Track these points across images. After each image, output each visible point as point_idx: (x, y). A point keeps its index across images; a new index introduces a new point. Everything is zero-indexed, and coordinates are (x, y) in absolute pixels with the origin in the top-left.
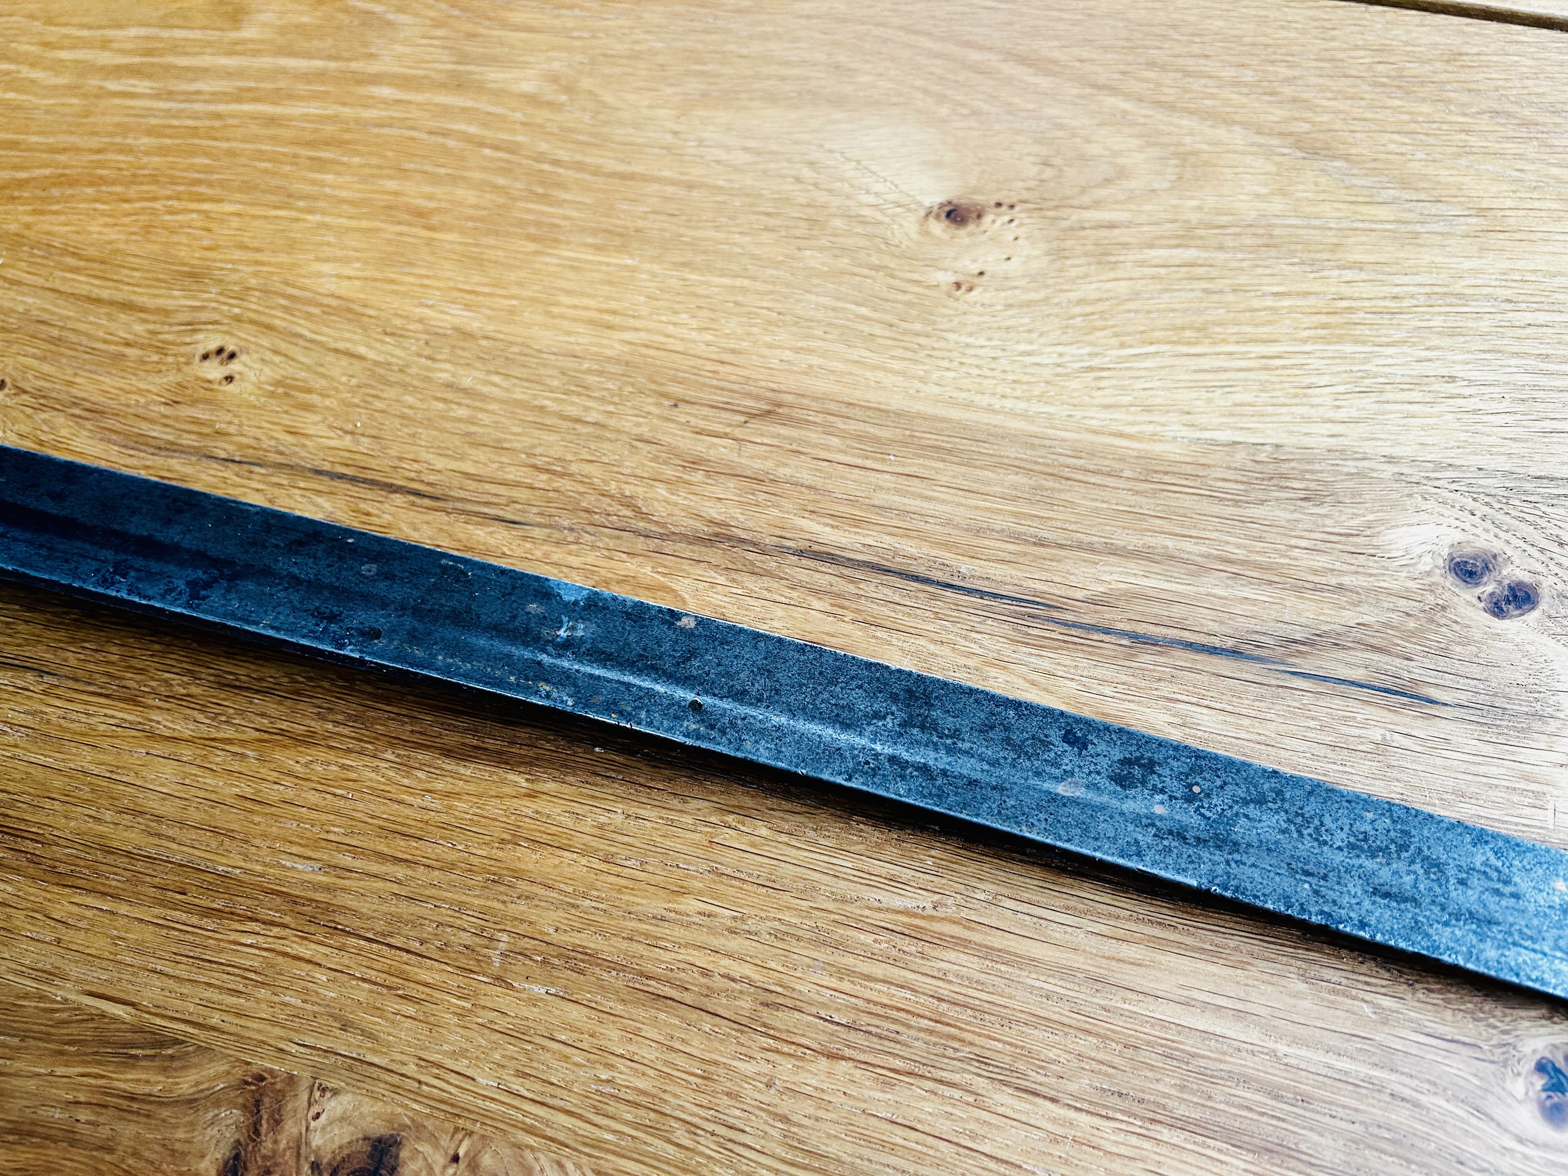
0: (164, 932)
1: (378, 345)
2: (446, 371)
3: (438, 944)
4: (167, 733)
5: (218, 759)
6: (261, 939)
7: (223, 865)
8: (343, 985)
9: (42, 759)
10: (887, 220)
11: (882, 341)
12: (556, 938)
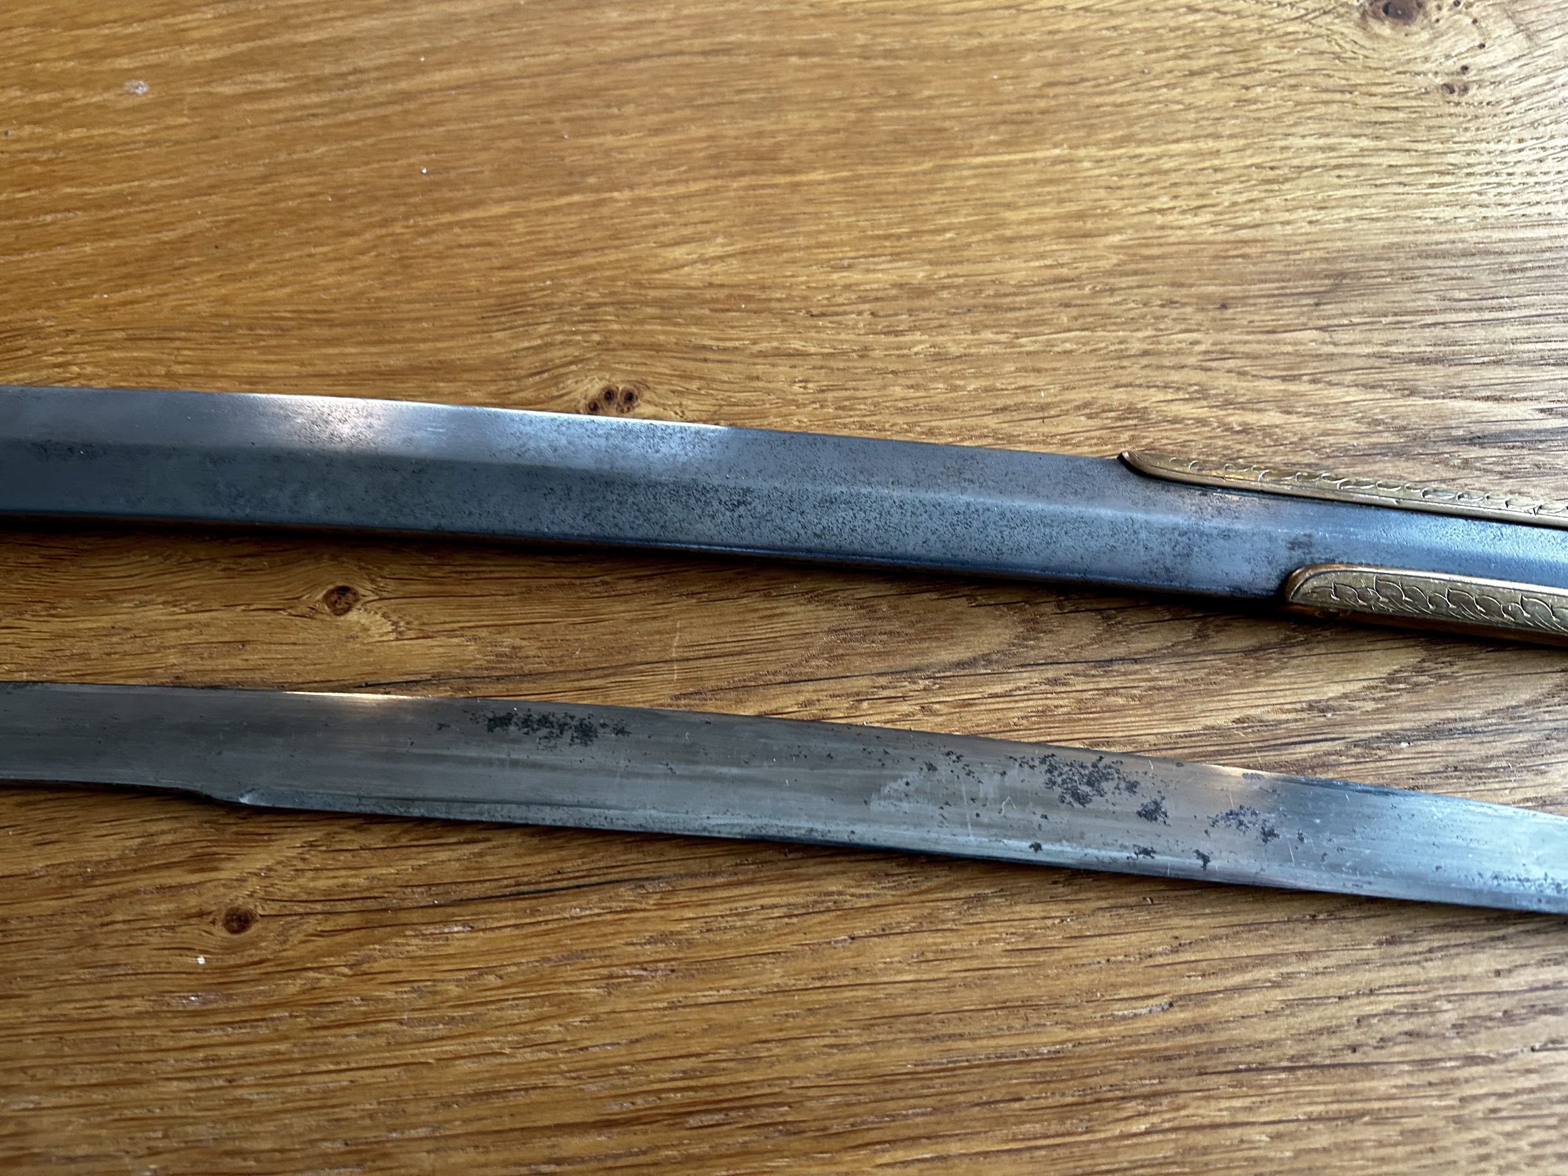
0: (1026, 1156)
1: (813, 334)
2: (921, 342)
3: (1373, 1042)
4: (865, 903)
5: (951, 914)
6: (1156, 1119)
7: (1045, 1045)
8: (1293, 1136)
9: (714, 996)
10: (1323, 31)
11: (1409, 170)
12: (1504, 984)
